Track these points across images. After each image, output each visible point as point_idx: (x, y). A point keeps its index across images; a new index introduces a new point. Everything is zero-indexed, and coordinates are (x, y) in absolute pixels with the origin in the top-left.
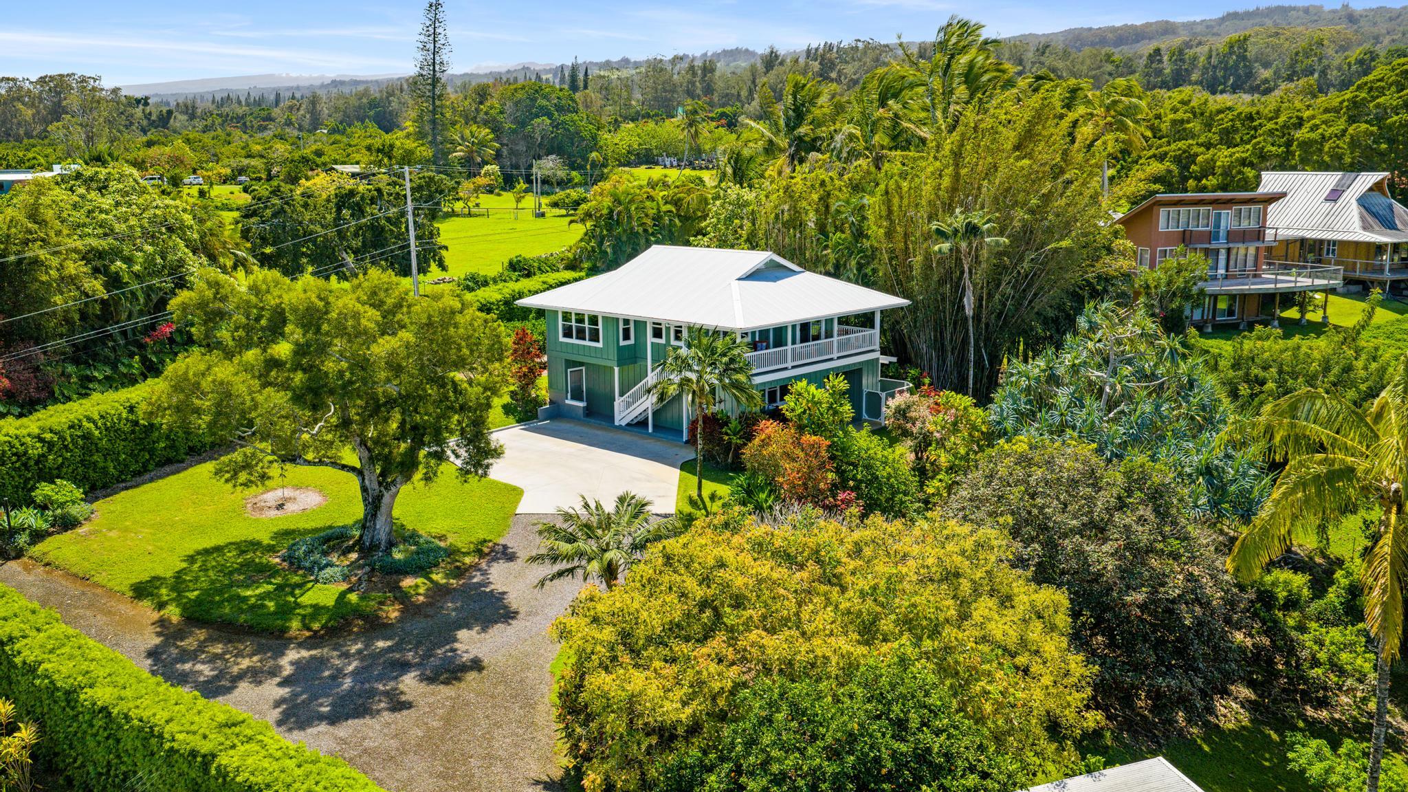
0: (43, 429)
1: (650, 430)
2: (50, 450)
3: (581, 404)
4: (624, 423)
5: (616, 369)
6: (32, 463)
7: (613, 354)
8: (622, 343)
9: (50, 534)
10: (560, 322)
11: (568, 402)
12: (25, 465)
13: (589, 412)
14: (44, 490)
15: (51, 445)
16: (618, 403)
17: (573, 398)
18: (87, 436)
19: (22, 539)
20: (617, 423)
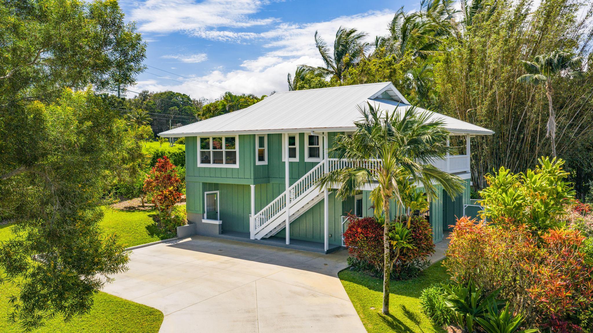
1: (288, 242)
3: (217, 222)
4: (259, 237)
5: (253, 187)
7: (250, 173)
8: (258, 163)
10: (199, 150)
11: (205, 221)
13: (224, 230)
16: (253, 219)
17: (208, 218)
20: (252, 237)
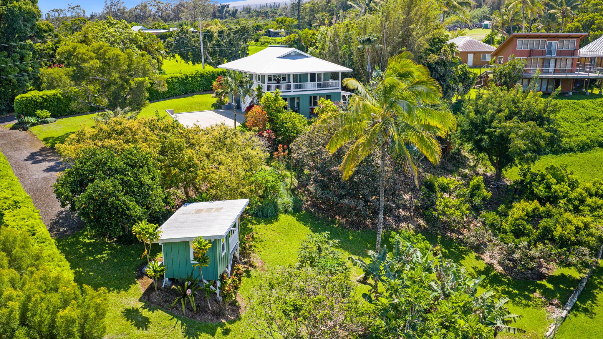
0: (44, 95)
2: (45, 101)
6: (39, 104)
9: (38, 125)
11: (233, 103)
12: (36, 104)
14: (39, 112)
15: (46, 99)
18: (59, 98)
19: (28, 125)
